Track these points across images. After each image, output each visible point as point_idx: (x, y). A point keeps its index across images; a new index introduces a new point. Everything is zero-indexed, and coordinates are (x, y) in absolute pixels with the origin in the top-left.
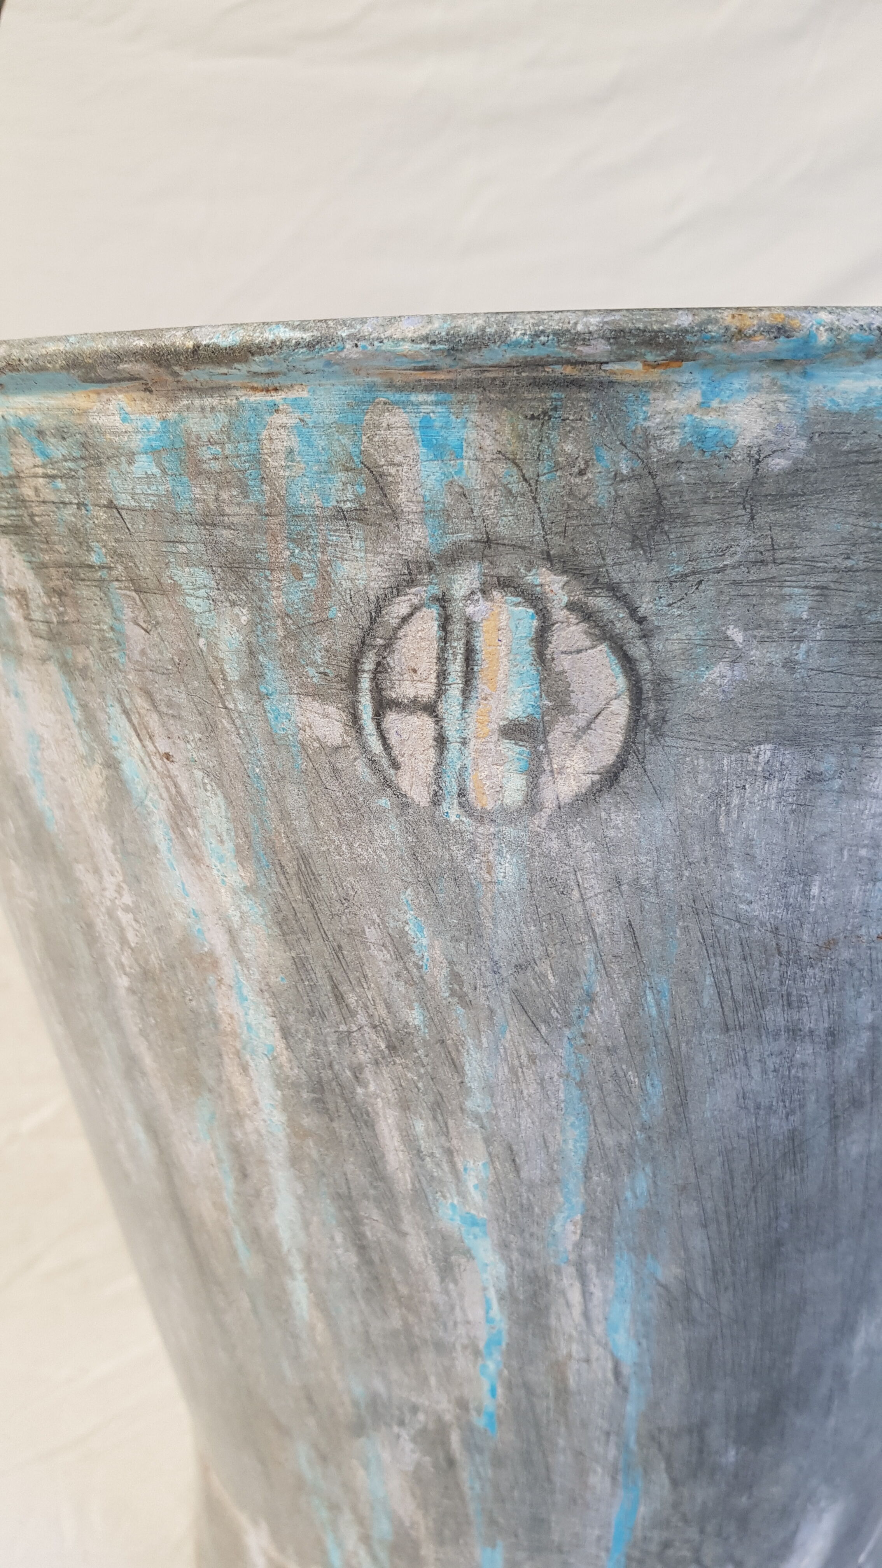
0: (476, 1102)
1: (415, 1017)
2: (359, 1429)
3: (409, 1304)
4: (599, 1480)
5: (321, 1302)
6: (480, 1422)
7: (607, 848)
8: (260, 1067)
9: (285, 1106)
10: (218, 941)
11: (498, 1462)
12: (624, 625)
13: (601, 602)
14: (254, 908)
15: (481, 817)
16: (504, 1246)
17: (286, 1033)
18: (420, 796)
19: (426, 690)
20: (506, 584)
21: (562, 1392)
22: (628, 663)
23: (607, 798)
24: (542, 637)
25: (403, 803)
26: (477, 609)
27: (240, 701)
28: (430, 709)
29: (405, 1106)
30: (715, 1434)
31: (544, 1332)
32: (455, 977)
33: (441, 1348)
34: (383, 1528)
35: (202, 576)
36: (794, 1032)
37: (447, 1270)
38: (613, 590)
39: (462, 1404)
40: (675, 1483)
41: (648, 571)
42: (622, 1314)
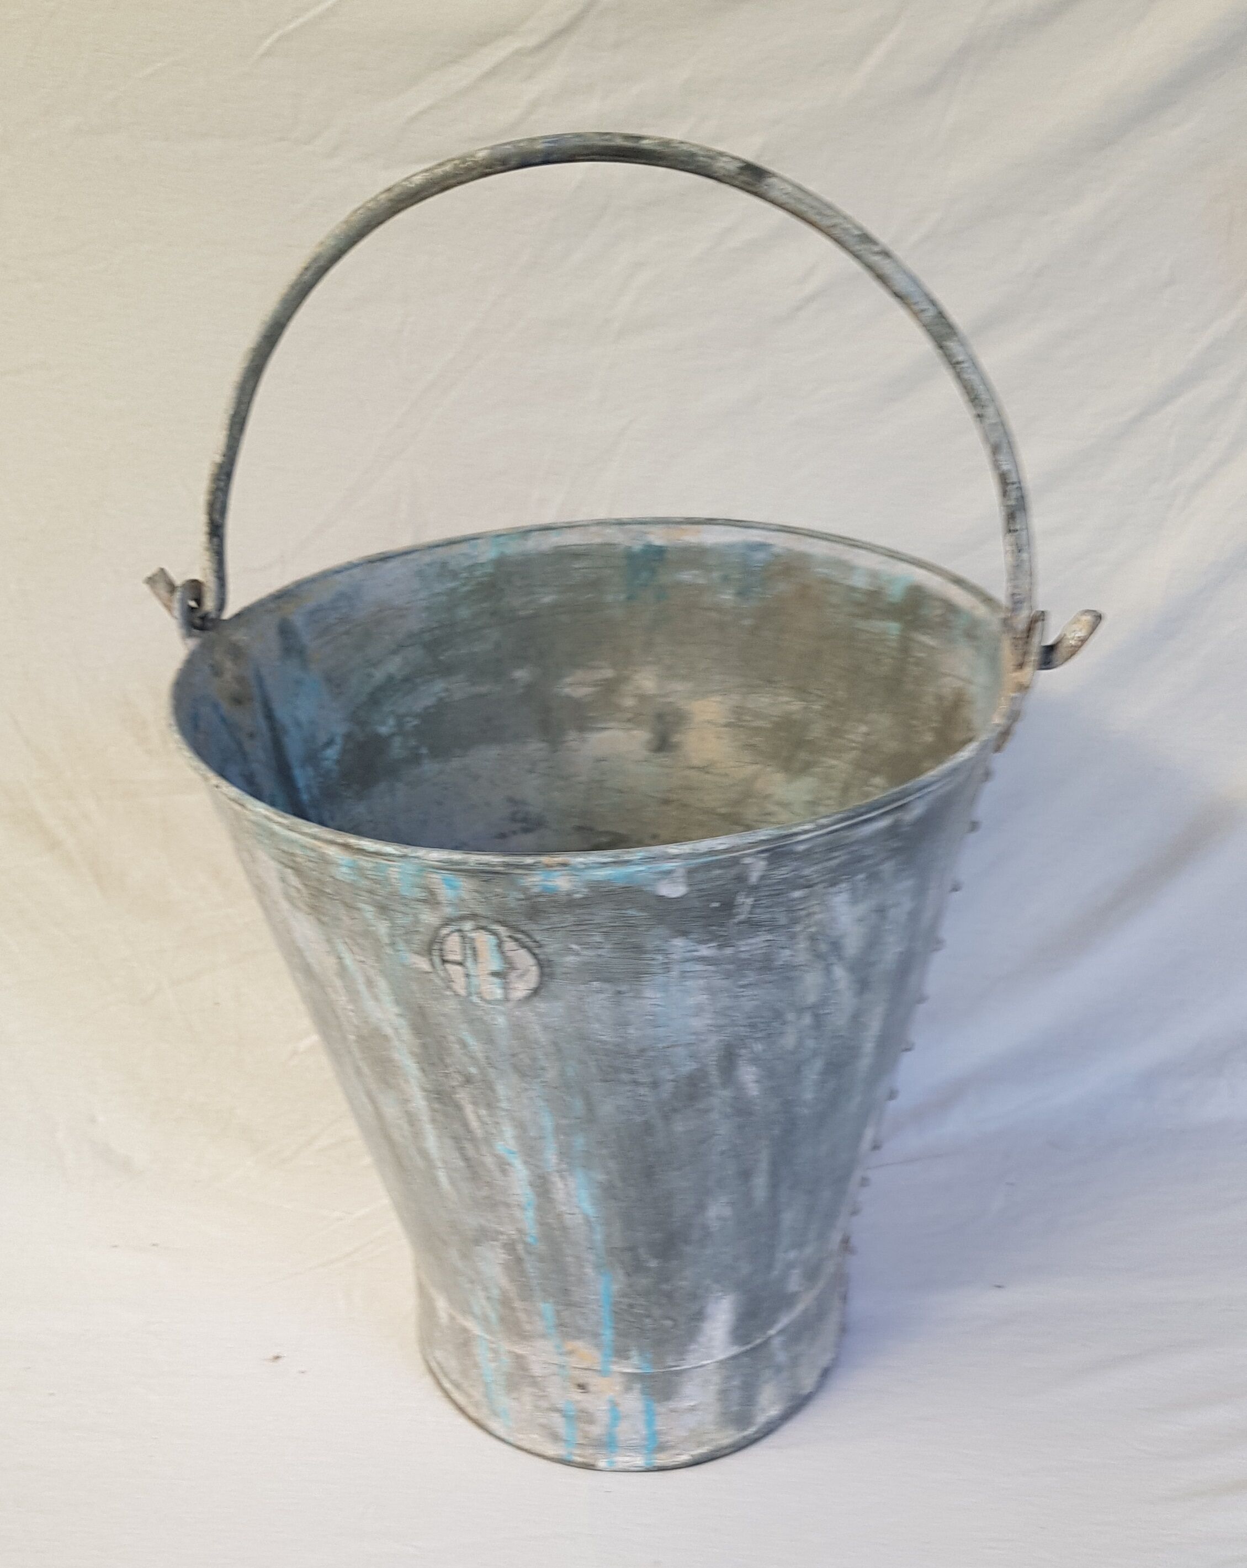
0: (504, 1105)
1: (473, 1070)
2: (477, 1242)
3: (489, 1184)
4: (589, 1271)
5: (453, 1182)
6: (529, 1240)
7: (540, 1015)
8: (413, 1082)
9: (428, 1099)
10: (389, 1031)
11: (542, 1259)
12: (531, 944)
13: (519, 936)
14: (401, 1022)
15: (489, 1002)
16: (526, 1163)
17: (423, 1070)
18: (463, 992)
19: (458, 958)
20: (483, 928)
21: (564, 1229)
22: (535, 955)
23: (536, 999)
24: (500, 945)
25: (457, 995)
26: (473, 935)
27: (389, 950)
28: (460, 964)
29: (475, 1103)
30: (642, 1251)
31: (551, 1201)
32: (487, 1058)
33: (508, 1205)
34: (495, 1292)
35: (371, 909)
36: (635, 1083)
37: (504, 1172)
38: (523, 932)
39: (520, 1231)
40: (628, 1275)
41: (534, 927)
42: (584, 1194)
